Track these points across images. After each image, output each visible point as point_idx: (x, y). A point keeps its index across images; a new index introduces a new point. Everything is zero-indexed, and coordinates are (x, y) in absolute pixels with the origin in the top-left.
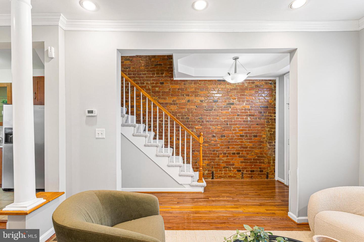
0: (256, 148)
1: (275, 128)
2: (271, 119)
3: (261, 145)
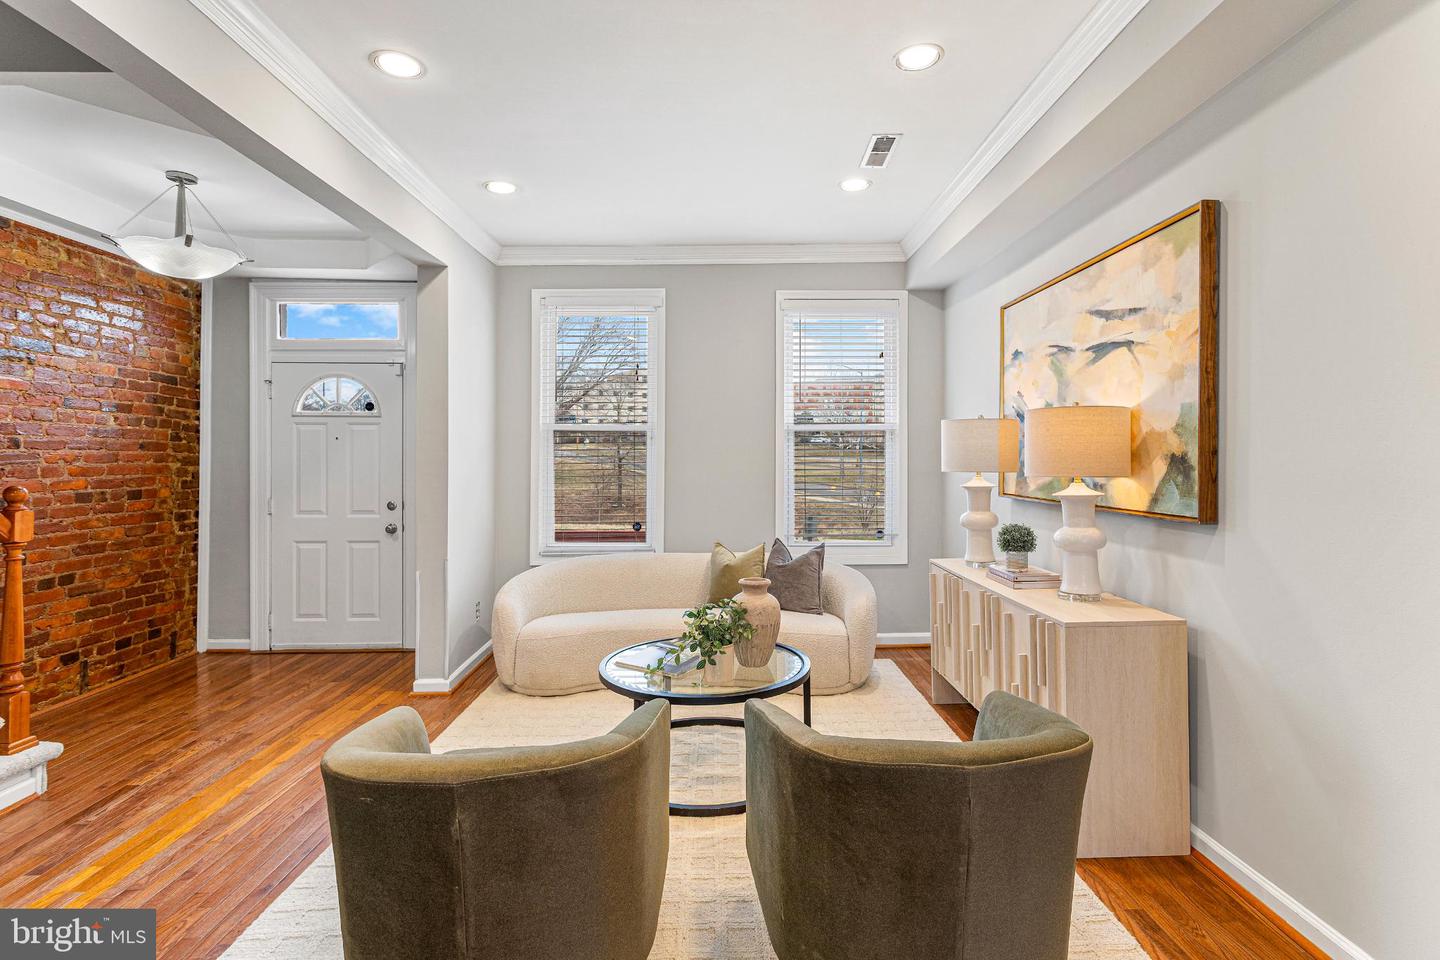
0: (136, 544)
1: (196, 462)
2: (186, 428)
3: (153, 528)
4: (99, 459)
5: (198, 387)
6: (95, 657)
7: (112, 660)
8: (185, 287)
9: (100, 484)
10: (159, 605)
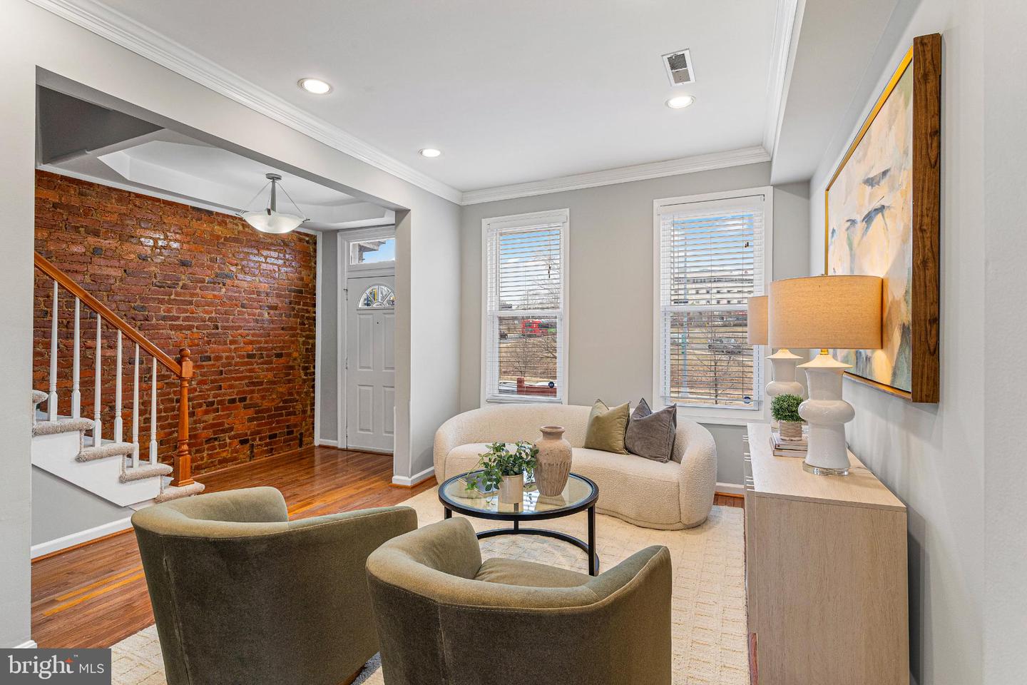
0: (279, 382)
1: (314, 338)
2: (308, 318)
3: (289, 374)
4: (260, 336)
5: (315, 295)
6: (257, 442)
7: (267, 445)
8: (307, 239)
9: (260, 349)
10: (292, 417)
